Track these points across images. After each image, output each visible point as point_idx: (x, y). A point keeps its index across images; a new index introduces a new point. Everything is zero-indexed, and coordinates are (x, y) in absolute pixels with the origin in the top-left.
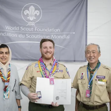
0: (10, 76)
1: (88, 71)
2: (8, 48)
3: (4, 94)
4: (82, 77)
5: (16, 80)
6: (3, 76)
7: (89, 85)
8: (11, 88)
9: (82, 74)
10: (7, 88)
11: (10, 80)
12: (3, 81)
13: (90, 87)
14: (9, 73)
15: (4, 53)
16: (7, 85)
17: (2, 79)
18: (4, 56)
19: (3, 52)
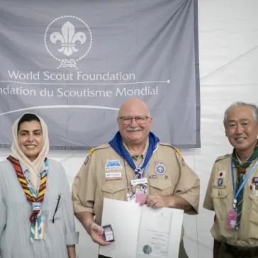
0: (44, 188)
1: (232, 168)
2: (39, 120)
3: (32, 230)
4: (220, 182)
5: (60, 197)
6: (28, 189)
7: (235, 201)
8: (47, 216)
9: (221, 174)
10: (39, 215)
11: (45, 198)
12: (28, 199)
13: (237, 206)
14: (43, 181)
15: (31, 133)
16: (37, 208)
17: (26, 194)
18: (31, 139)
19: (28, 132)
